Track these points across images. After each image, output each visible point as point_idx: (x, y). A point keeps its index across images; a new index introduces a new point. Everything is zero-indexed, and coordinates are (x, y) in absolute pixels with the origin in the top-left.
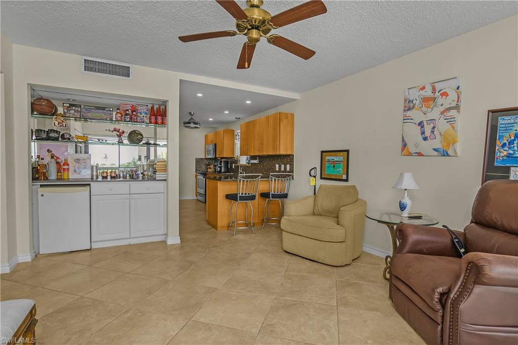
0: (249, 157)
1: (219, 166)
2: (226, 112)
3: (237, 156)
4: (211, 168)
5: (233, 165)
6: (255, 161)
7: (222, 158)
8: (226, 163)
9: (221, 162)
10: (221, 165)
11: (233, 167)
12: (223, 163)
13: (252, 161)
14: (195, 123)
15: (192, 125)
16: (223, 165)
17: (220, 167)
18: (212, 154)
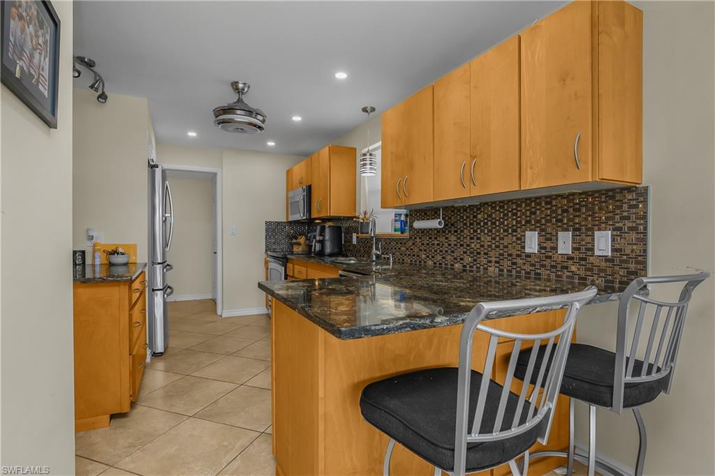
0: (404, 211)
1: (318, 238)
2: (341, 76)
3: (365, 213)
4: (299, 244)
5: (354, 236)
6: (434, 224)
7: (324, 220)
8: (337, 231)
9: (323, 229)
10: (324, 236)
11: (354, 241)
12: (327, 231)
13: (418, 225)
14: (250, 112)
15: (240, 117)
16: (327, 237)
17: (322, 242)
18: (302, 210)
